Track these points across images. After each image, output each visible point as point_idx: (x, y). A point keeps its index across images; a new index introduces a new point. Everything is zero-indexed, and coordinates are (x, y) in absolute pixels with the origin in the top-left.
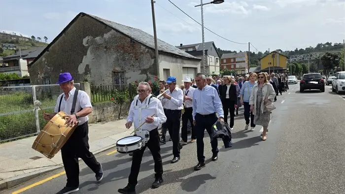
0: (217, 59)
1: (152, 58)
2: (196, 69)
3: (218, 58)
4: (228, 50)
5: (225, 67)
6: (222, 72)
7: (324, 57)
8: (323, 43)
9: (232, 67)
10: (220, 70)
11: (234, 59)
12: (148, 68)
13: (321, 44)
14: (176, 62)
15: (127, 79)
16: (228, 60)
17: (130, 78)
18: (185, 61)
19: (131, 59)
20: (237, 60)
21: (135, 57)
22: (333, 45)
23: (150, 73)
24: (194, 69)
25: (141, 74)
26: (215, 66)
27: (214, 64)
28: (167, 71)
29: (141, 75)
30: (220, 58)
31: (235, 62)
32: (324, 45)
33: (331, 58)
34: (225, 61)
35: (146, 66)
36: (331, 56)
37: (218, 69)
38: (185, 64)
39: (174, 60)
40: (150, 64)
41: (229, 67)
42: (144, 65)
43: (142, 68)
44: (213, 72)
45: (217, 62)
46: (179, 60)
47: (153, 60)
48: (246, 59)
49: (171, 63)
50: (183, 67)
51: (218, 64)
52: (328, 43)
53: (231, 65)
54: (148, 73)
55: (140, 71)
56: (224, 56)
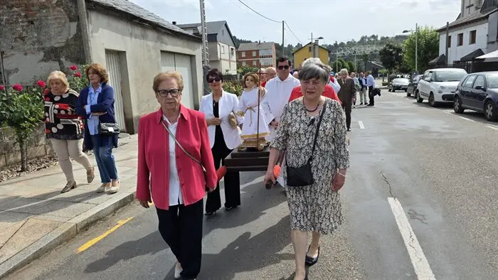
0: (232, 49)
1: (71, 20)
2: (192, 57)
3: (234, 48)
4: (247, 40)
5: (244, 64)
6: (240, 71)
7: (385, 50)
8: (369, 36)
9: (255, 63)
10: (238, 68)
11: (257, 51)
12: (63, 44)
13: (366, 37)
14: (144, 37)
15: (9, 73)
16: (249, 53)
17: (16, 70)
18: (166, 38)
19: (17, 22)
20: (260, 55)
21: (26, 16)
22: (379, 39)
23: (67, 58)
24: (189, 58)
25: (43, 60)
26: (230, 61)
27: (228, 58)
28: (117, 56)
29: (44, 64)
30: (237, 48)
31: (258, 56)
32: (369, 38)
33: (394, 52)
34: (244, 55)
35: (58, 42)
36: (394, 48)
37: (234, 65)
38: (166, 44)
39: (138, 31)
40: (65, 34)
41: (250, 63)
42: (50, 39)
43: (47, 45)
44: (227, 71)
45: (232, 54)
46: (151, 34)
47: (74, 25)
48: (273, 52)
49: (128, 38)
50: (162, 51)
51: (234, 58)
52: (373, 36)
53: (252, 61)
54: (63, 59)
55: (42, 54)
56: (242, 47)
